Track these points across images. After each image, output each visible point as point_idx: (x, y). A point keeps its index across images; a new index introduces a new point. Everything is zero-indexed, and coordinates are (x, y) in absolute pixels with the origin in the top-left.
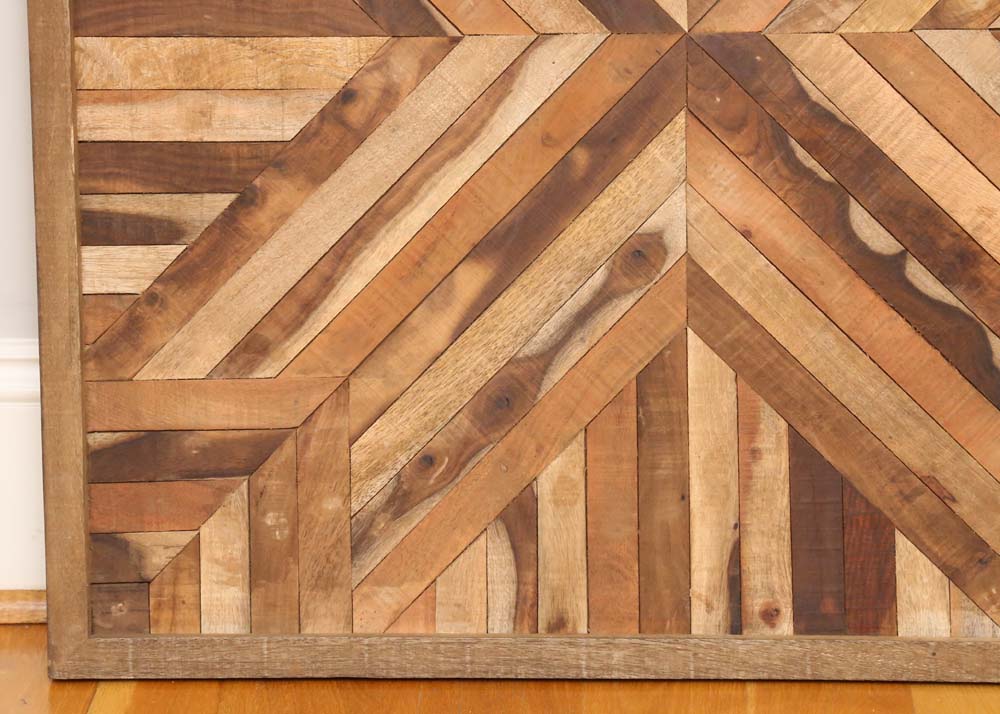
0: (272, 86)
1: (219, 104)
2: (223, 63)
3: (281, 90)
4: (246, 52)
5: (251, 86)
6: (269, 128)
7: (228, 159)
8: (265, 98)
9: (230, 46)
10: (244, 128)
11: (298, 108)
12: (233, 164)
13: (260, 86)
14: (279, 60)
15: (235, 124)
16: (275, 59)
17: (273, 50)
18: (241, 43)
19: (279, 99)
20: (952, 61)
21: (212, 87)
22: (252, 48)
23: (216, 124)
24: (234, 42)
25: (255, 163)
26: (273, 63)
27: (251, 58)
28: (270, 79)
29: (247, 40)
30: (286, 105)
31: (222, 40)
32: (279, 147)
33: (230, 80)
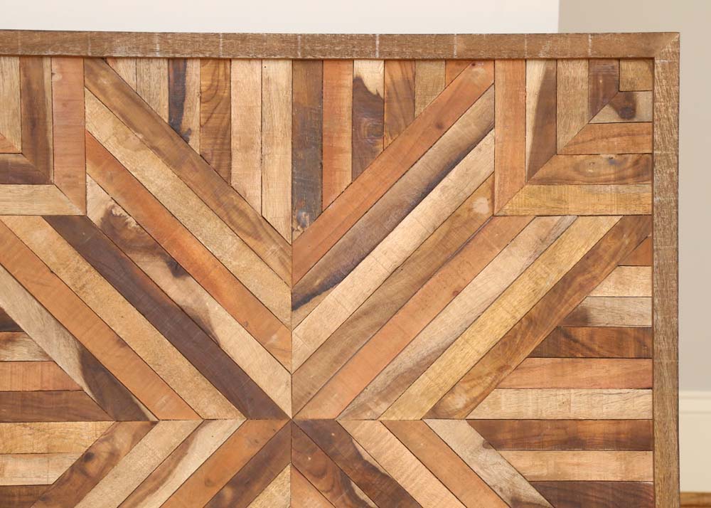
0: (42, 451)
1: (9, 462)
2: (12, 438)
3: (47, 454)
4: (27, 431)
5: (30, 452)
6: (39, 477)
7: (14, 496)
8: (37, 459)
9: (18, 428)
10: (23, 477)
11: (58, 464)
12: (16, 499)
13: (35, 451)
14: (48, 435)
15: (19, 475)
16: (44, 435)
17: (44, 430)
18: (25, 426)
19: (46, 460)
20: (445, 437)
21: (5, 452)
22: (31, 428)
23: (7, 475)
24: (20, 425)
25: (31, 498)
26: (43, 437)
27: (30, 435)
28: (41, 447)
29: (28, 424)
30: (50, 462)
31: (12, 424)
32: (45, 488)
33: (16, 448)
